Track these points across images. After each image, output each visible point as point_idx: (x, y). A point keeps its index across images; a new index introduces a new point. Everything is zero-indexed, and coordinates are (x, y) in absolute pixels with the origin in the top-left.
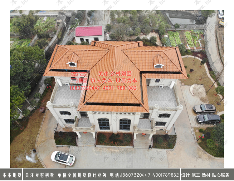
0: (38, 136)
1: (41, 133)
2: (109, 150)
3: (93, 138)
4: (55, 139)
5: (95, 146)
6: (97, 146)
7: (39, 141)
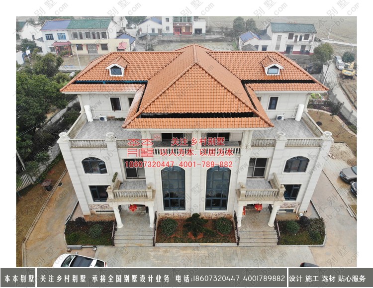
0: (31, 229)
1: (38, 225)
2: (184, 252)
3: (150, 229)
4: (66, 233)
5: (154, 245)
6: (157, 245)
7: (31, 238)
